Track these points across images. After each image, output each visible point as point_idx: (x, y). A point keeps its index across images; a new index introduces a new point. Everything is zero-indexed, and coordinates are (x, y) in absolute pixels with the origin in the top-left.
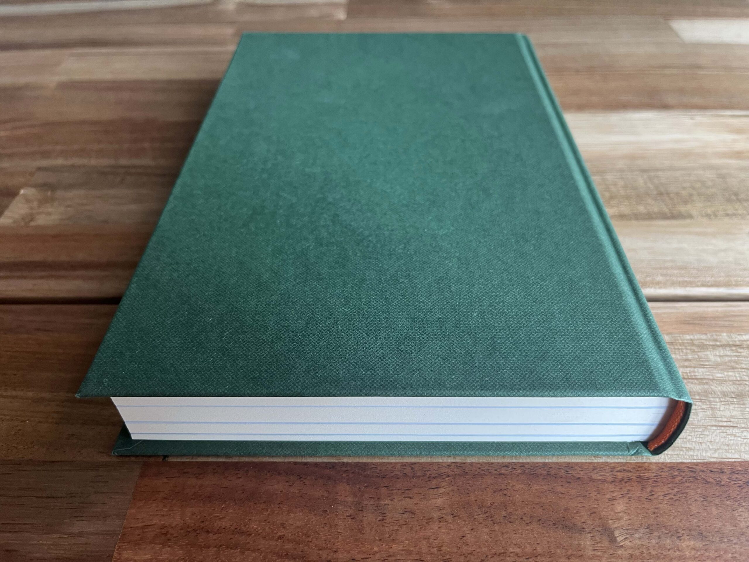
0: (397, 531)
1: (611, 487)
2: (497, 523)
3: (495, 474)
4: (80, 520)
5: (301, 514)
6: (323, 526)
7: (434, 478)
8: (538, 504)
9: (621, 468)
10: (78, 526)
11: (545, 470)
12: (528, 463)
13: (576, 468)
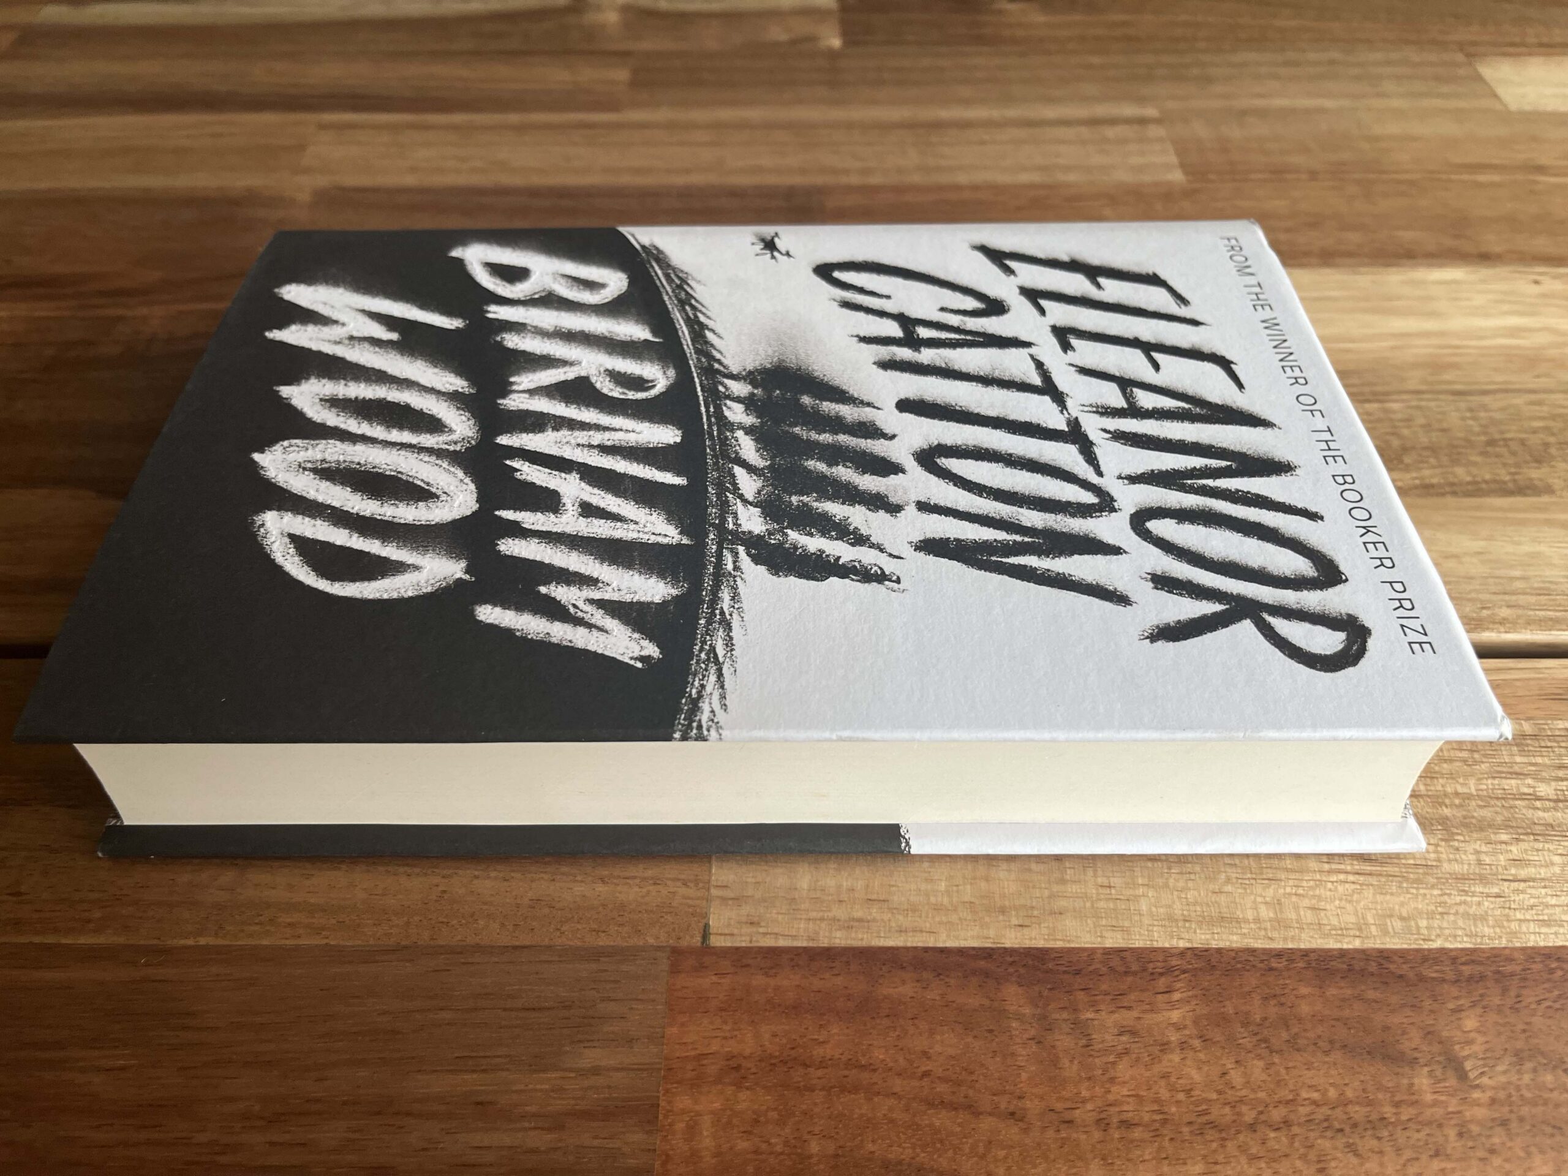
0: (1114, 1063)
1: (1454, 991)
2: (1277, 1052)
3: (1261, 969)
4: (589, 1047)
5: (952, 1035)
6: (990, 1055)
7: (1161, 974)
8: (1338, 1020)
9: (1468, 957)
10: (591, 1057)
11: (1344, 963)
12: (1314, 951)
13: (1396, 958)
